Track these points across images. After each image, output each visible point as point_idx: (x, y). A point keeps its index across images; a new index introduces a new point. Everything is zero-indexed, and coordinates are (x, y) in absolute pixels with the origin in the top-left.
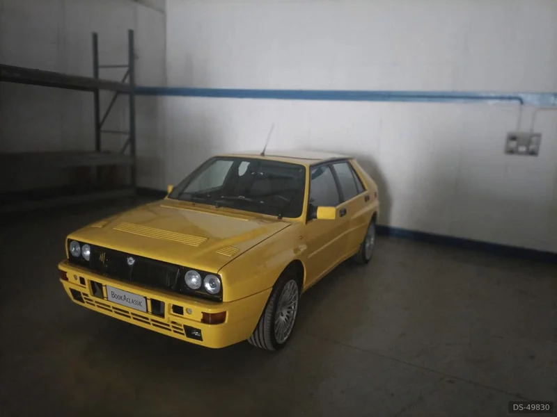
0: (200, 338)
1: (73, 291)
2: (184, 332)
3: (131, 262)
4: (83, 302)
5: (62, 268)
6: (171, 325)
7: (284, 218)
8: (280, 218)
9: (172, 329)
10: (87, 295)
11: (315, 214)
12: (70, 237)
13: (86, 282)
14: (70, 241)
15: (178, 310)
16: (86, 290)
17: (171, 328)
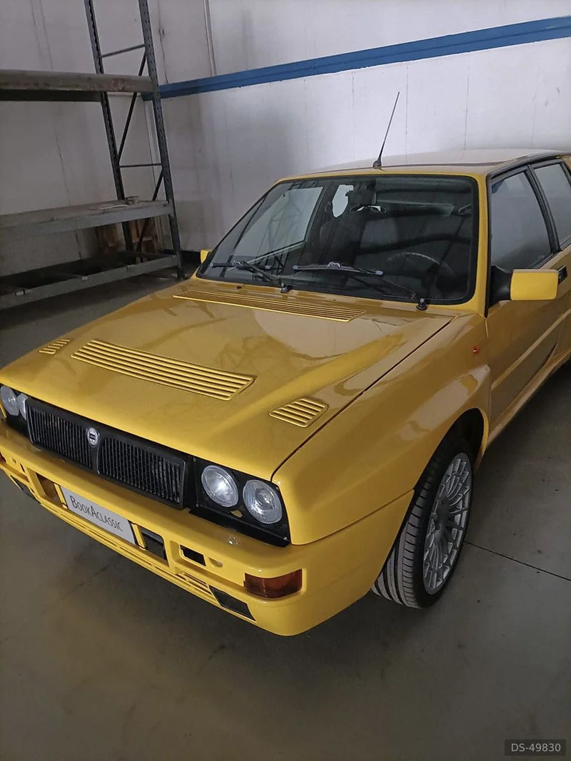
0: (248, 615)
3: (93, 437)
7: (432, 308)
8: (423, 307)
11: (505, 289)
13: (27, 472)
16: (31, 485)
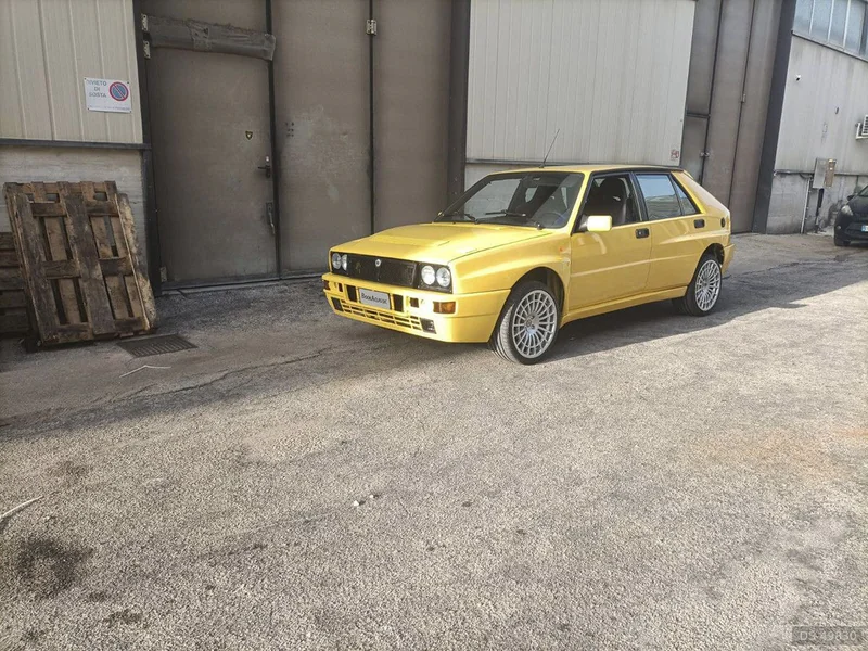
0: (434, 332)
1: (334, 300)
2: (420, 326)
3: (378, 263)
4: (342, 310)
5: (325, 277)
6: (410, 319)
7: (545, 229)
9: (412, 325)
10: (343, 301)
12: (333, 249)
13: (343, 287)
14: (333, 253)
15: (415, 303)
16: (343, 296)
17: (410, 323)
